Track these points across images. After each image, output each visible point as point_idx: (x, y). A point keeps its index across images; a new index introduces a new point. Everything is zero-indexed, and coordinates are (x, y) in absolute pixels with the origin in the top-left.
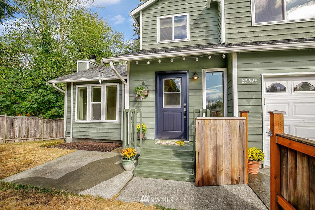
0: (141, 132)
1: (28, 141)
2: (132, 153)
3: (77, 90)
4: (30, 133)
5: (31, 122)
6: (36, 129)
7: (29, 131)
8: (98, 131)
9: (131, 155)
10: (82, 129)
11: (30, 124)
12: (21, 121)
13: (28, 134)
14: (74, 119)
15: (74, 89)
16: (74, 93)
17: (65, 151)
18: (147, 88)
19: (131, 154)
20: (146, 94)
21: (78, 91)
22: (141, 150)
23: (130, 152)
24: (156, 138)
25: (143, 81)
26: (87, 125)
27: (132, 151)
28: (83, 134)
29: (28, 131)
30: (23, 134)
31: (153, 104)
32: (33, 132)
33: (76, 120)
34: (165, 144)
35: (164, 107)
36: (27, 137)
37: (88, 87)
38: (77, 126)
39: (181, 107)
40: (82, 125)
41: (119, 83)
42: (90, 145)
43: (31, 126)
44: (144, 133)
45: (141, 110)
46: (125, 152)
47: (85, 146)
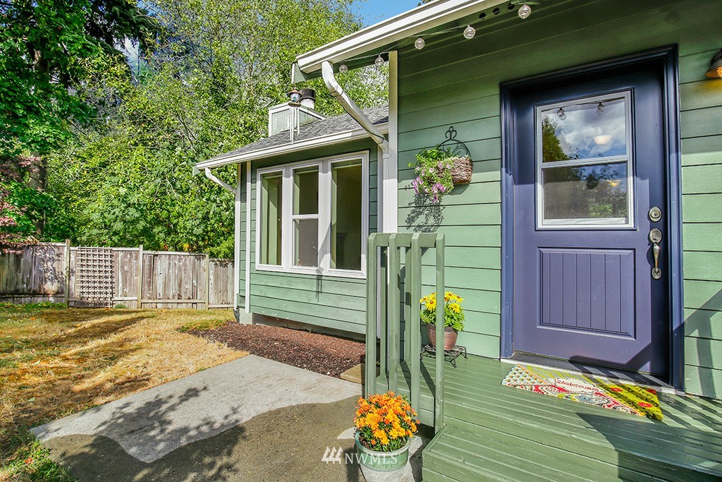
0: (439, 325)
1: (180, 306)
2: (397, 424)
3: (259, 183)
4: (183, 290)
5: (185, 265)
6: (194, 282)
7: (183, 286)
8: (310, 300)
9: (394, 434)
10: (272, 289)
11: (185, 269)
12: (167, 262)
13: (180, 291)
14: (252, 263)
15: (253, 181)
16: (254, 189)
17: (220, 352)
18: (464, 151)
19: (390, 426)
20: (463, 175)
21: (262, 184)
22: (438, 410)
23: (390, 416)
24: (504, 352)
25: (447, 128)
26: (284, 280)
27: (399, 415)
28: (273, 305)
29: (180, 286)
30: (173, 291)
31: (494, 214)
32: (189, 286)
33: (258, 266)
34: (554, 393)
35: (540, 226)
36: (179, 299)
37: (284, 171)
38: (261, 281)
39: (631, 225)
40: (271, 280)
41: (368, 152)
42: (288, 341)
43: (185, 272)
44: (452, 329)
45: (439, 238)
46: (369, 416)
47: (276, 340)
